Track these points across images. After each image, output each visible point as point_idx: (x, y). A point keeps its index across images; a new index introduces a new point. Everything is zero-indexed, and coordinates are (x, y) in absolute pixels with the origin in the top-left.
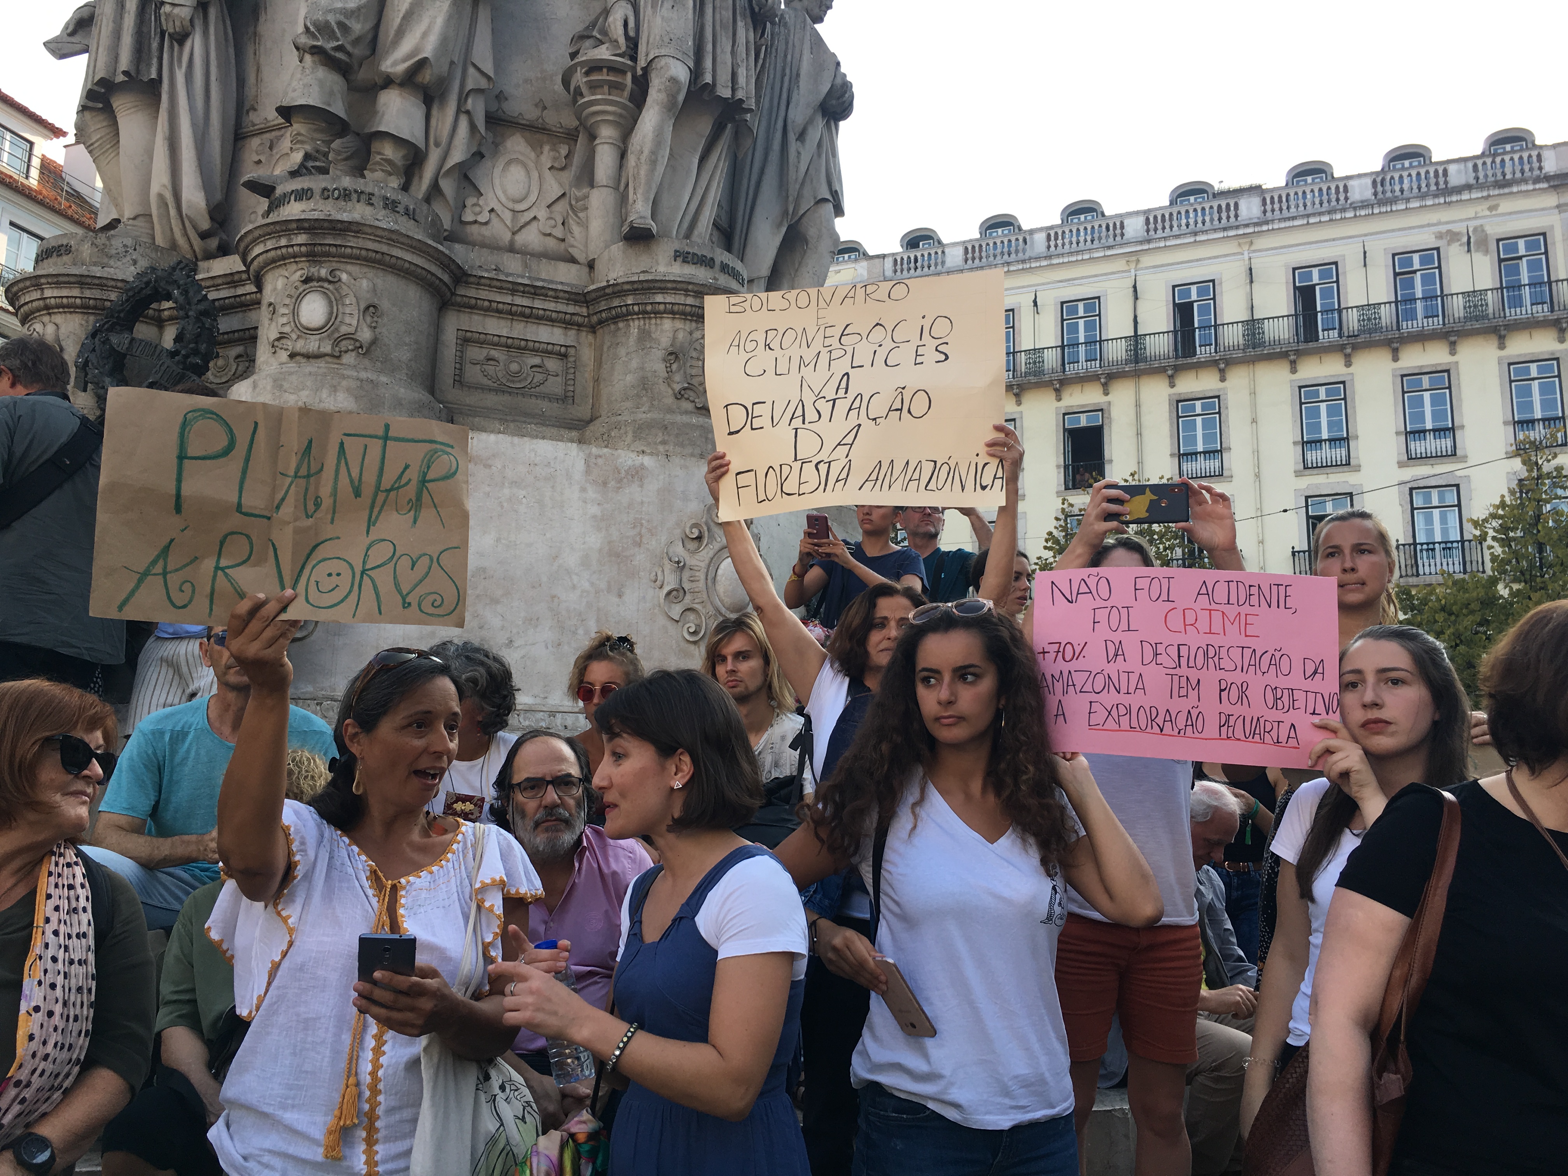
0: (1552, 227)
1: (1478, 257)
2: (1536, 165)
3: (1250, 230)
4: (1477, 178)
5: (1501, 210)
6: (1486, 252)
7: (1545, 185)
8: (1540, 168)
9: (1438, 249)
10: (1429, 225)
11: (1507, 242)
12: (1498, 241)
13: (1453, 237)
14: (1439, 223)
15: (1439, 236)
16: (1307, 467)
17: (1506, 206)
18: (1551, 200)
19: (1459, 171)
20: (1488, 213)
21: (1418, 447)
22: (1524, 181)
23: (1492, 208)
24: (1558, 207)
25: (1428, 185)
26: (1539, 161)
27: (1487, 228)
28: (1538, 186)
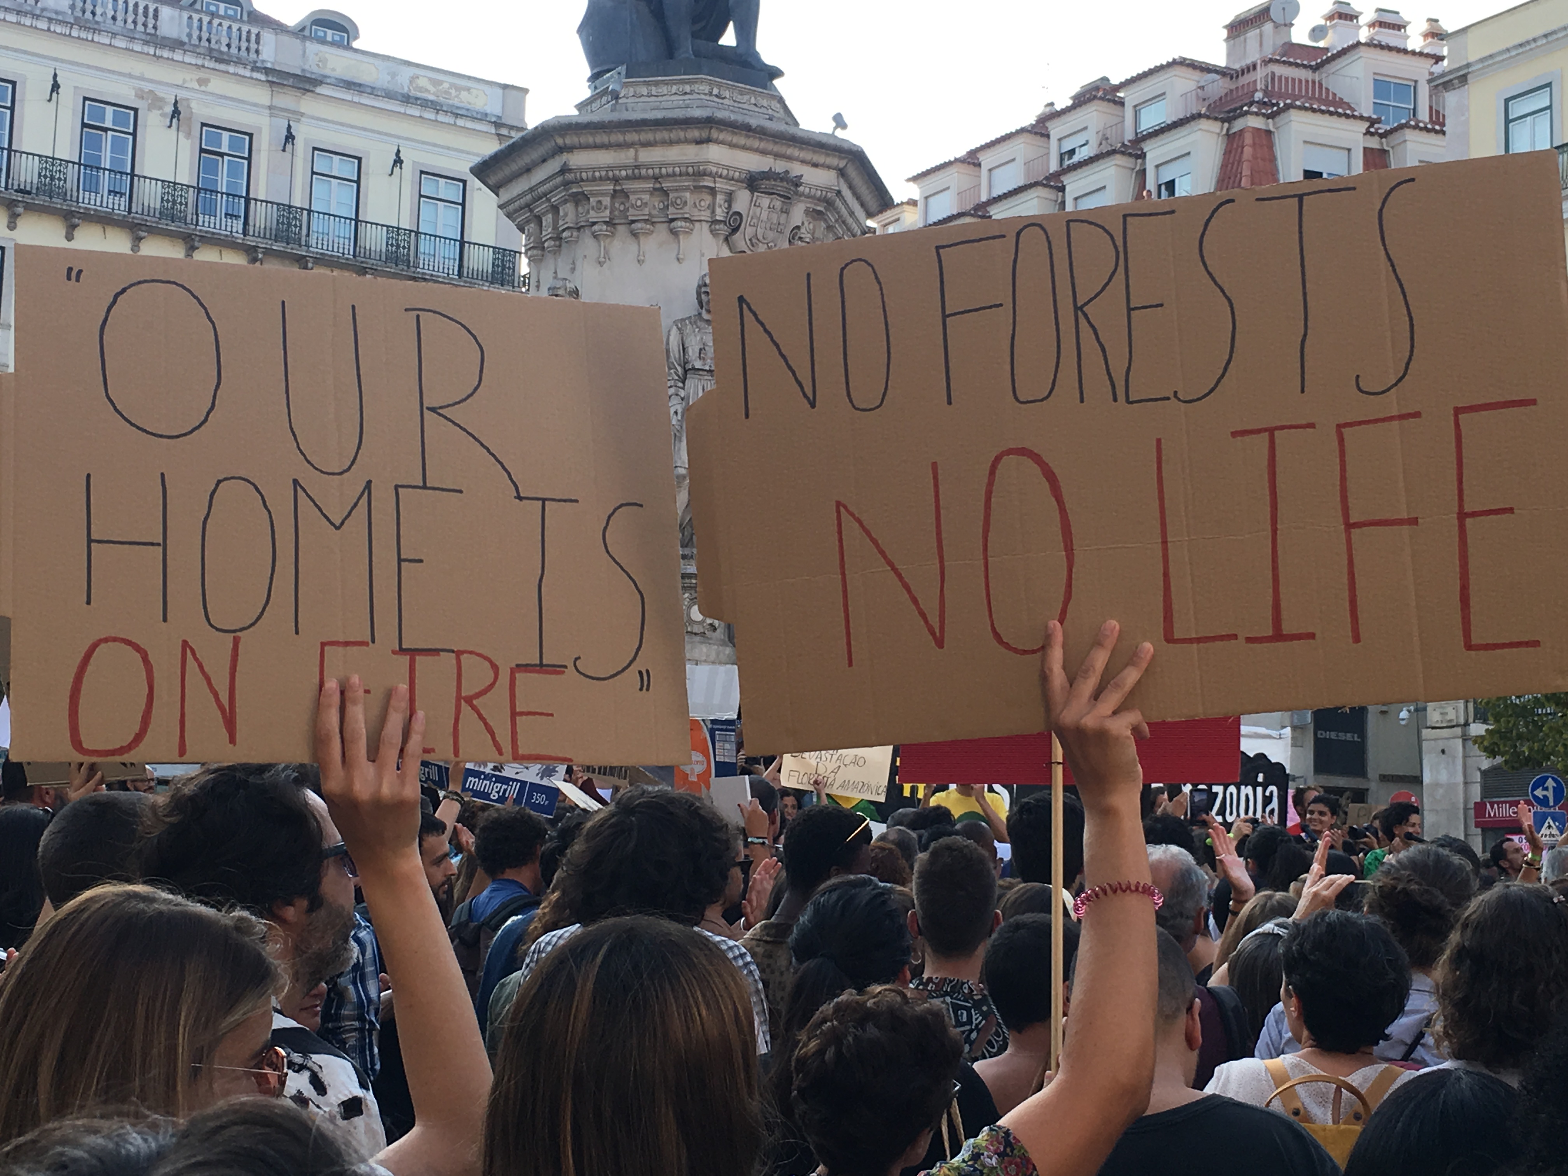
0: (260, 130)
1: (179, 137)
2: (253, 46)
4: (190, 35)
5: (211, 87)
6: (188, 135)
7: (263, 77)
8: (258, 53)
9: (136, 110)
10: (130, 76)
11: (211, 130)
12: (203, 125)
13: (156, 102)
14: (142, 78)
15: (140, 95)
17: (217, 85)
18: (262, 95)
19: (172, 18)
20: (196, 86)
22: (239, 62)
23: (202, 82)
24: (270, 108)
25: (135, 22)
26: (258, 42)
27: (193, 105)
28: (256, 75)
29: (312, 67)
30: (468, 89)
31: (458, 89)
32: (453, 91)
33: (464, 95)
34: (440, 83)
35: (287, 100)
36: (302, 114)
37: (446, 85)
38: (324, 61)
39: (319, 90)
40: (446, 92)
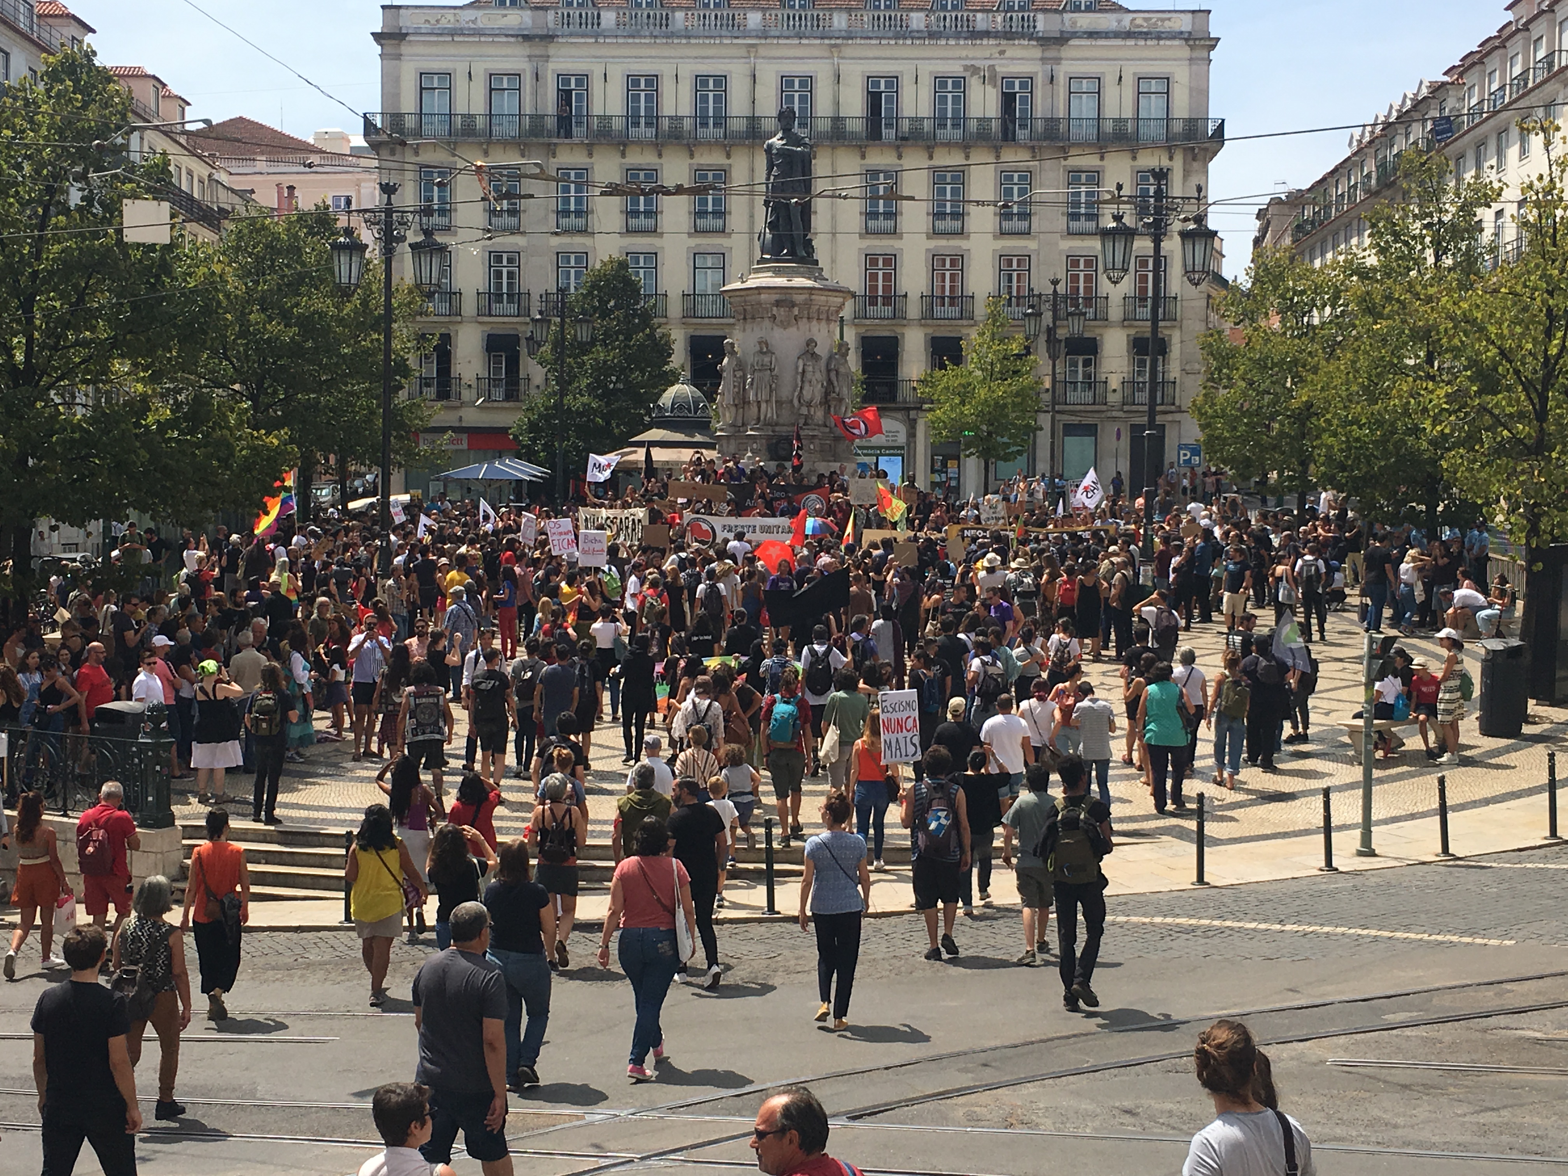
0: (1037, 73)
1: (989, 88)
2: (1032, 24)
3: (839, 41)
4: (994, 27)
5: (1008, 54)
6: (995, 86)
7: (1035, 43)
8: (1035, 27)
9: (964, 78)
10: (960, 58)
11: (1008, 80)
12: (1003, 78)
13: (975, 70)
14: (967, 58)
15: (966, 68)
16: (868, 232)
17: (1010, 53)
18: (1037, 53)
19: (983, 19)
20: (997, 55)
21: (941, 225)
22: (1022, 36)
23: (1002, 52)
24: (1042, 59)
25: (962, 26)
26: (1034, 21)
27: (998, 69)
28: (1032, 43)
29: (1068, 27)
30: (1169, 19)
31: (1163, 20)
32: (1160, 23)
33: (1167, 23)
34: (1150, 19)
35: (1050, 54)
36: (1061, 59)
37: (1154, 20)
38: (1075, 23)
39: (1071, 42)
40: (1155, 24)
